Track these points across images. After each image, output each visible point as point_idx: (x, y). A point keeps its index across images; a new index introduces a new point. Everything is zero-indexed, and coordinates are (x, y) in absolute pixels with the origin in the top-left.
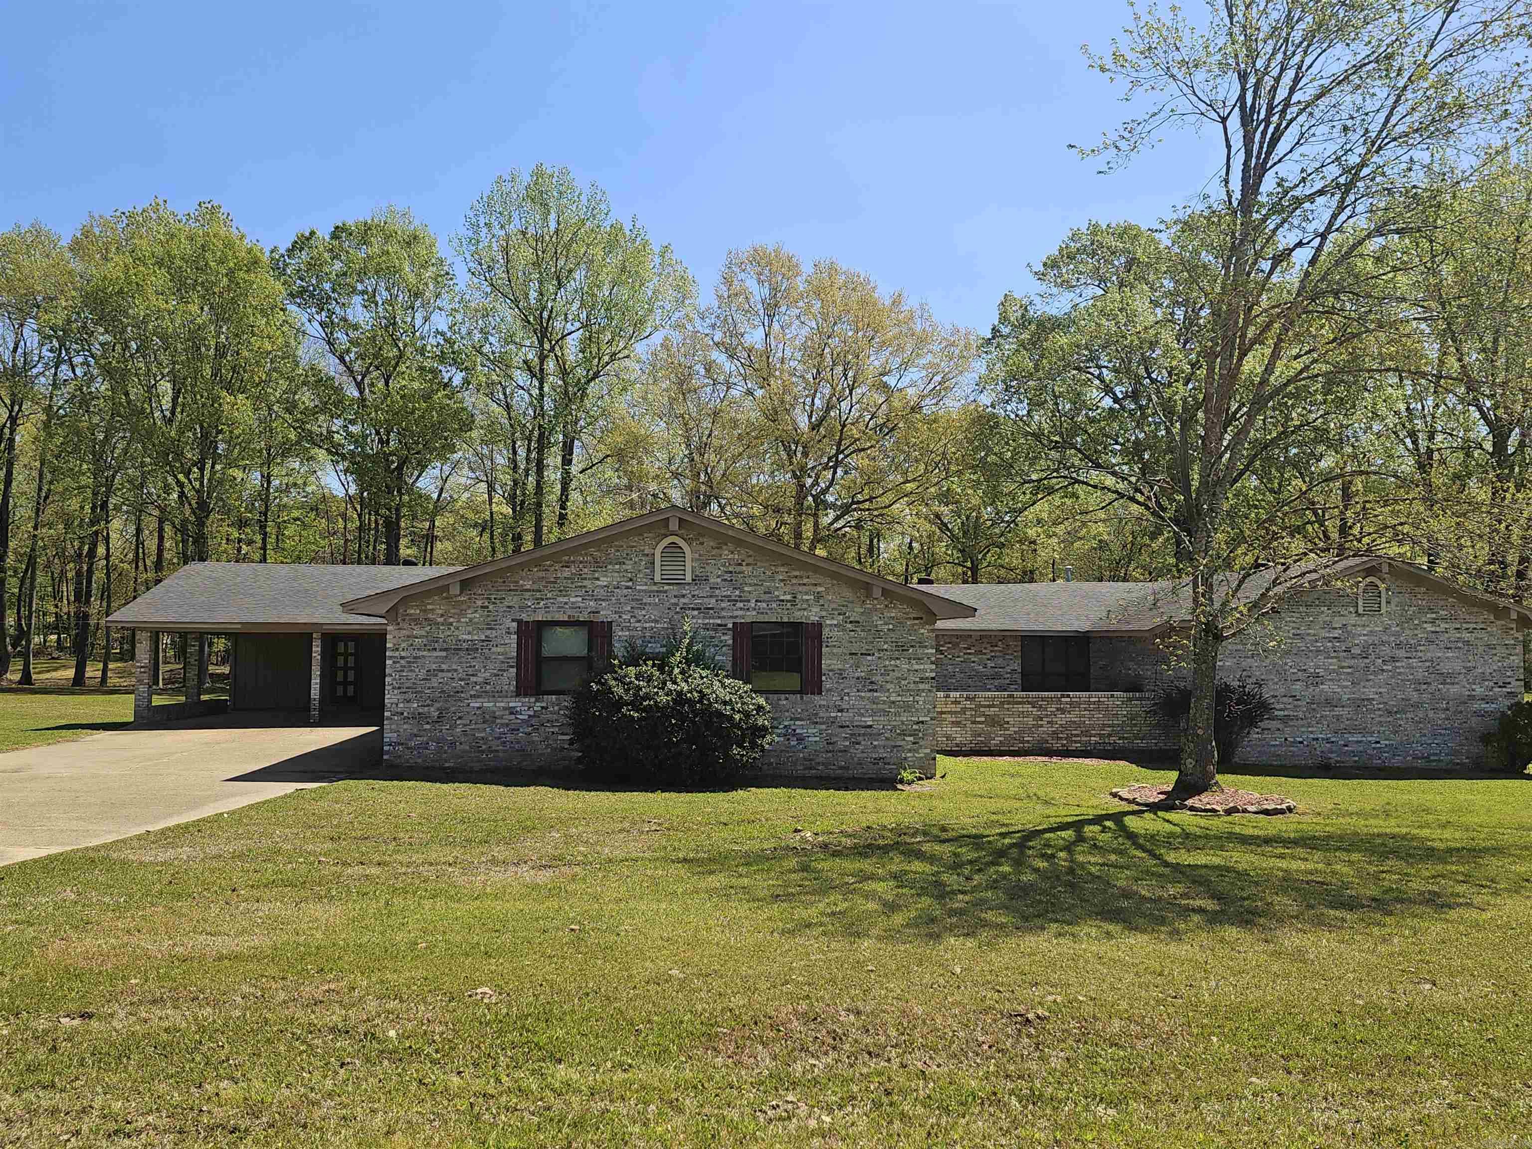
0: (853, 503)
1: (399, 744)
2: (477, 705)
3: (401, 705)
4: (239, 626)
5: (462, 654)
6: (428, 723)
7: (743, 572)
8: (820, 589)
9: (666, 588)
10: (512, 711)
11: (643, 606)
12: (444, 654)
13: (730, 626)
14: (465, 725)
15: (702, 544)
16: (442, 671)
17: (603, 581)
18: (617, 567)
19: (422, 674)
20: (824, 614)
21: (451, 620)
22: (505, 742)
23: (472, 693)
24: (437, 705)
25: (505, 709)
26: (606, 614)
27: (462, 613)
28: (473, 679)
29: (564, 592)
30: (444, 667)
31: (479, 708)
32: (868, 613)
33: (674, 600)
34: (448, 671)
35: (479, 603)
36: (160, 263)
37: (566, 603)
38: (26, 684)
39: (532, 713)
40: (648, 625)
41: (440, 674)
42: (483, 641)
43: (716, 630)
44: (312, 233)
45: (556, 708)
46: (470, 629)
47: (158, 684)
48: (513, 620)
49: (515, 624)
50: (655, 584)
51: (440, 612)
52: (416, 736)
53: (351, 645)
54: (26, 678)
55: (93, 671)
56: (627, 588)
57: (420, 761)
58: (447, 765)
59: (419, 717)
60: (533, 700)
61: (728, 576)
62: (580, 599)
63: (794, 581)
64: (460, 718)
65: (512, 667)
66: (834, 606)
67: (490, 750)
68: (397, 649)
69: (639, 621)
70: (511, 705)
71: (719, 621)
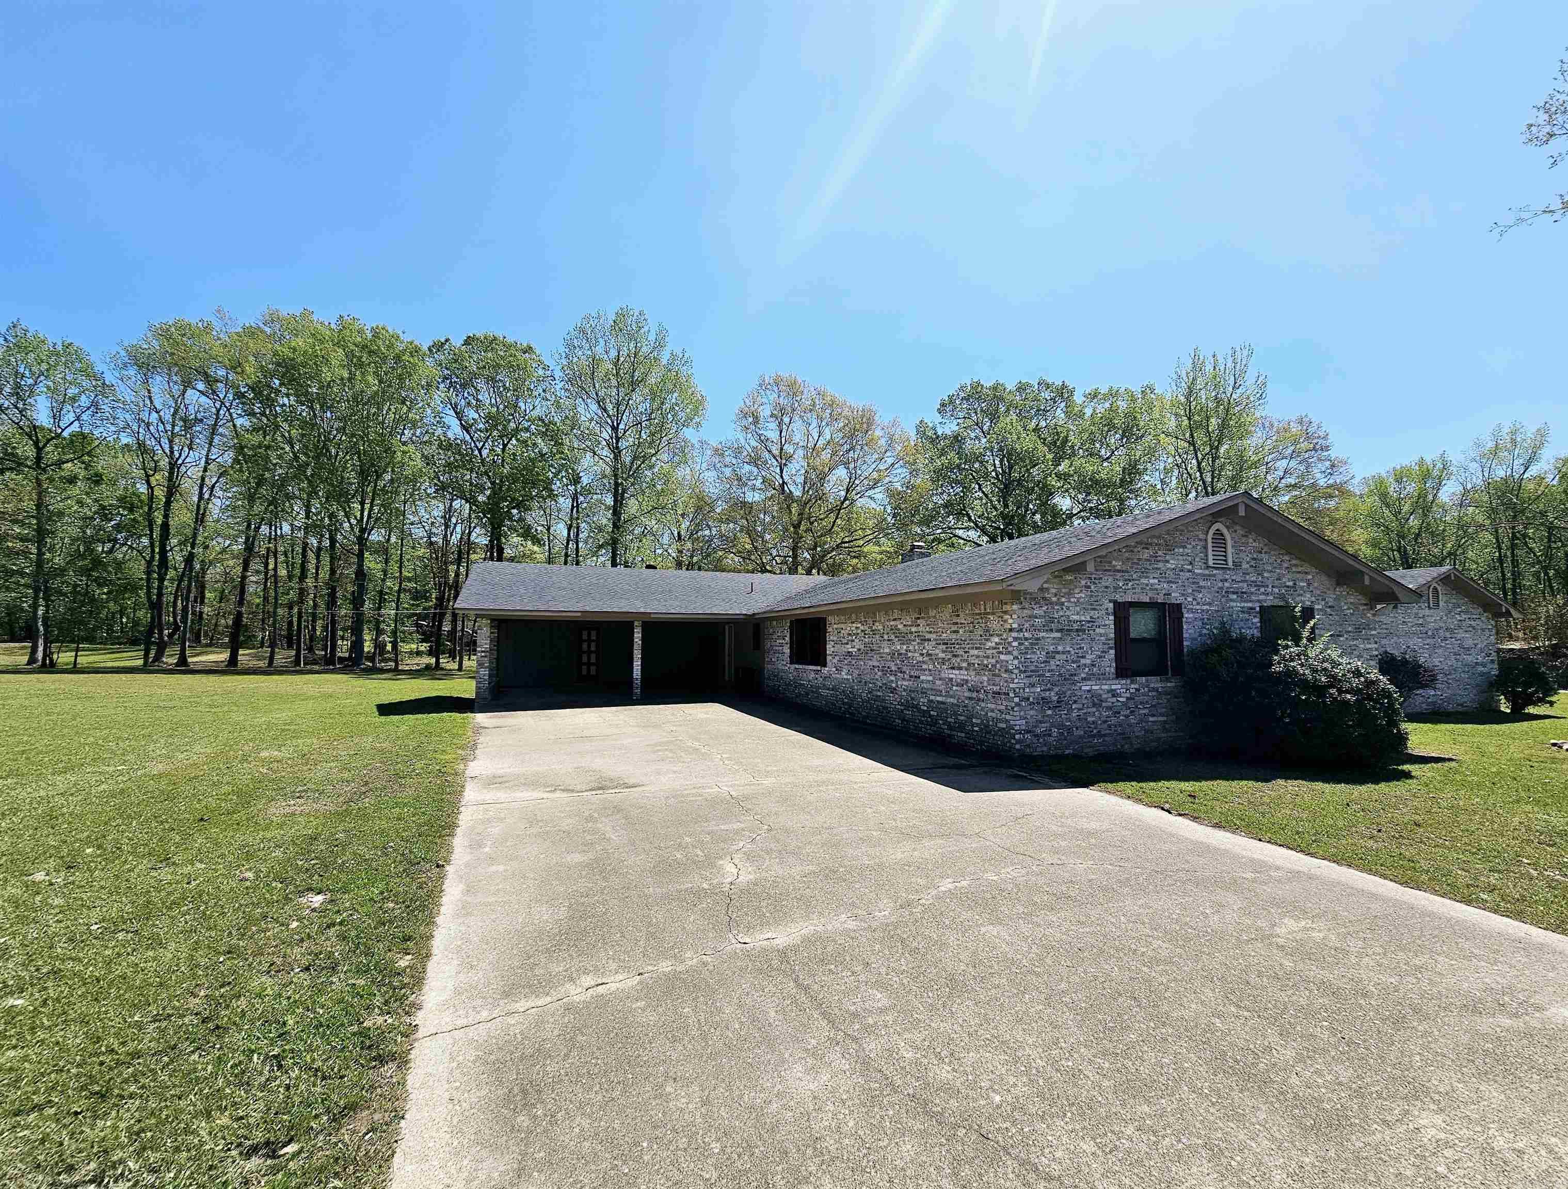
1: (1028, 732)
2: (1088, 688)
3: (1027, 690)
5: (1073, 634)
6: (1049, 708)
7: (1262, 560)
8: (1310, 577)
9: (1215, 572)
10: (1114, 693)
11: (1199, 589)
12: (1058, 635)
13: (1258, 609)
14: (1079, 709)
15: (1236, 531)
16: (1058, 653)
17: (1172, 564)
18: (1181, 550)
19: (1042, 656)
20: (1313, 599)
21: (1063, 600)
22: (1109, 726)
23: (1083, 675)
24: (1056, 689)
25: (1109, 692)
26: (1176, 597)
27: (1069, 594)
28: (1083, 661)
29: (1145, 573)
30: (1060, 648)
31: (1089, 691)
32: (1337, 599)
33: (1220, 584)
34: (1063, 653)
35: (1083, 582)
37: (1147, 585)
38: (183, 666)
39: (1128, 695)
40: (1205, 607)
41: (1057, 656)
42: (1089, 622)
43: (1249, 613)
45: (1146, 689)
46: (1078, 609)
48: (1110, 601)
49: (1111, 605)
50: (1208, 567)
51: (1054, 591)
52: (1041, 722)
53: (594, 633)
54: (183, 661)
56: (1189, 571)
57: (1045, 749)
58: (1067, 752)
59: (1044, 702)
60: (1129, 681)
61: (1253, 563)
62: (1156, 581)
63: (1294, 569)
64: (1075, 702)
65: (1111, 648)
66: (1318, 592)
67: (1100, 735)
68: (1021, 630)
69: (1198, 604)
70: (1113, 687)
71: (1250, 605)
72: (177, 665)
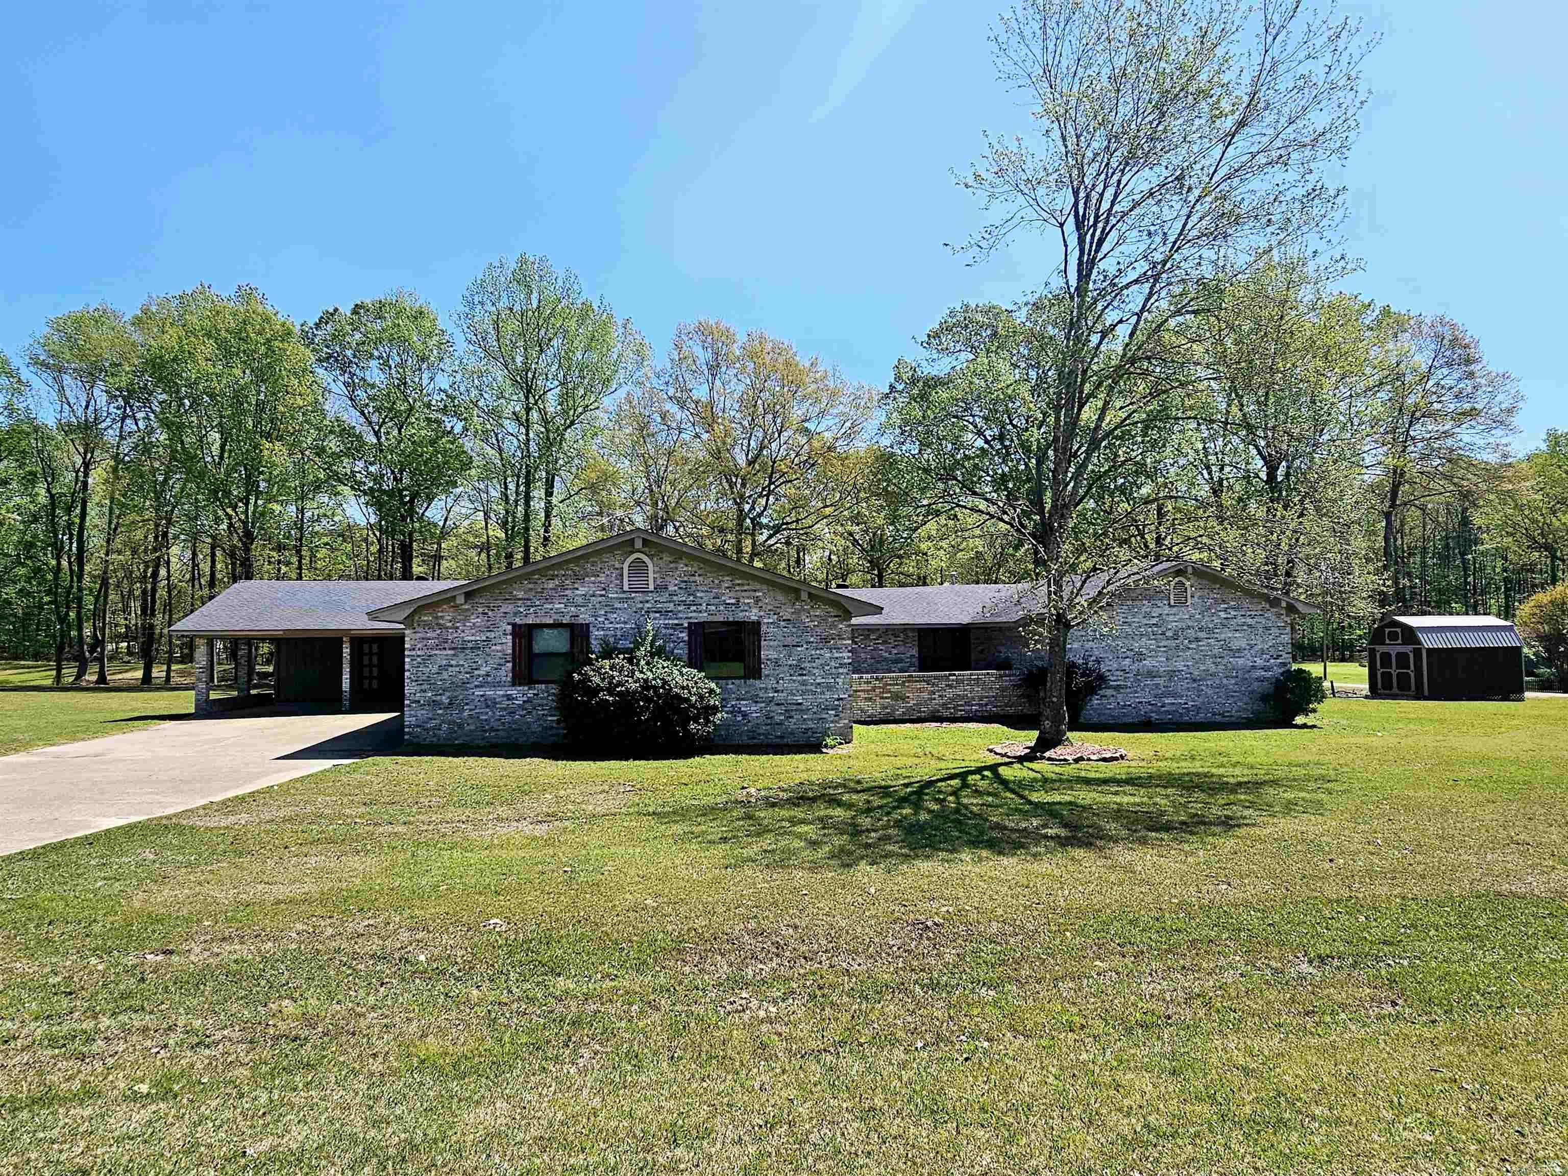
0: (783, 524)
1: (418, 726)
2: (482, 693)
3: (418, 695)
4: (281, 633)
5: (467, 652)
6: (440, 709)
7: (695, 582)
8: (758, 594)
9: (633, 595)
10: (509, 698)
11: (614, 610)
12: (452, 652)
13: (686, 625)
14: (471, 710)
15: (661, 558)
16: (452, 666)
17: (582, 591)
18: (593, 579)
19: (435, 669)
20: (762, 613)
21: (458, 624)
22: (503, 723)
23: (476, 683)
24: (448, 694)
25: (503, 696)
26: (584, 617)
27: (466, 619)
28: (476, 672)
29: (549, 599)
30: (453, 662)
31: (482, 696)
32: (797, 612)
33: (641, 605)
34: (457, 666)
35: (480, 610)
36: (209, 335)
37: (552, 609)
38: (102, 684)
39: (525, 699)
40: (618, 626)
41: (450, 669)
42: (484, 641)
43: (675, 630)
44: (336, 310)
45: (546, 695)
46: (474, 631)
47: (213, 682)
48: (509, 624)
49: (510, 627)
50: (625, 592)
51: (449, 618)
52: (431, 719)
53: (375, 648)
54: (102, 679)
55: (158, 672)
56: (601, 596)
57: (435, 739)
58: (456, 742)
59: (435, 704)
60: (526, 688)
61: (683, 585)
62: (563, 606)
63: (737, 588)
64: (467, 704)
65: (508, 662)
66: (769, 607)
67: (492, 729)
68: (414, 649)
69: (612, 623)
70: (509, 692)
71: (676, 622)
72: (97, 682)
